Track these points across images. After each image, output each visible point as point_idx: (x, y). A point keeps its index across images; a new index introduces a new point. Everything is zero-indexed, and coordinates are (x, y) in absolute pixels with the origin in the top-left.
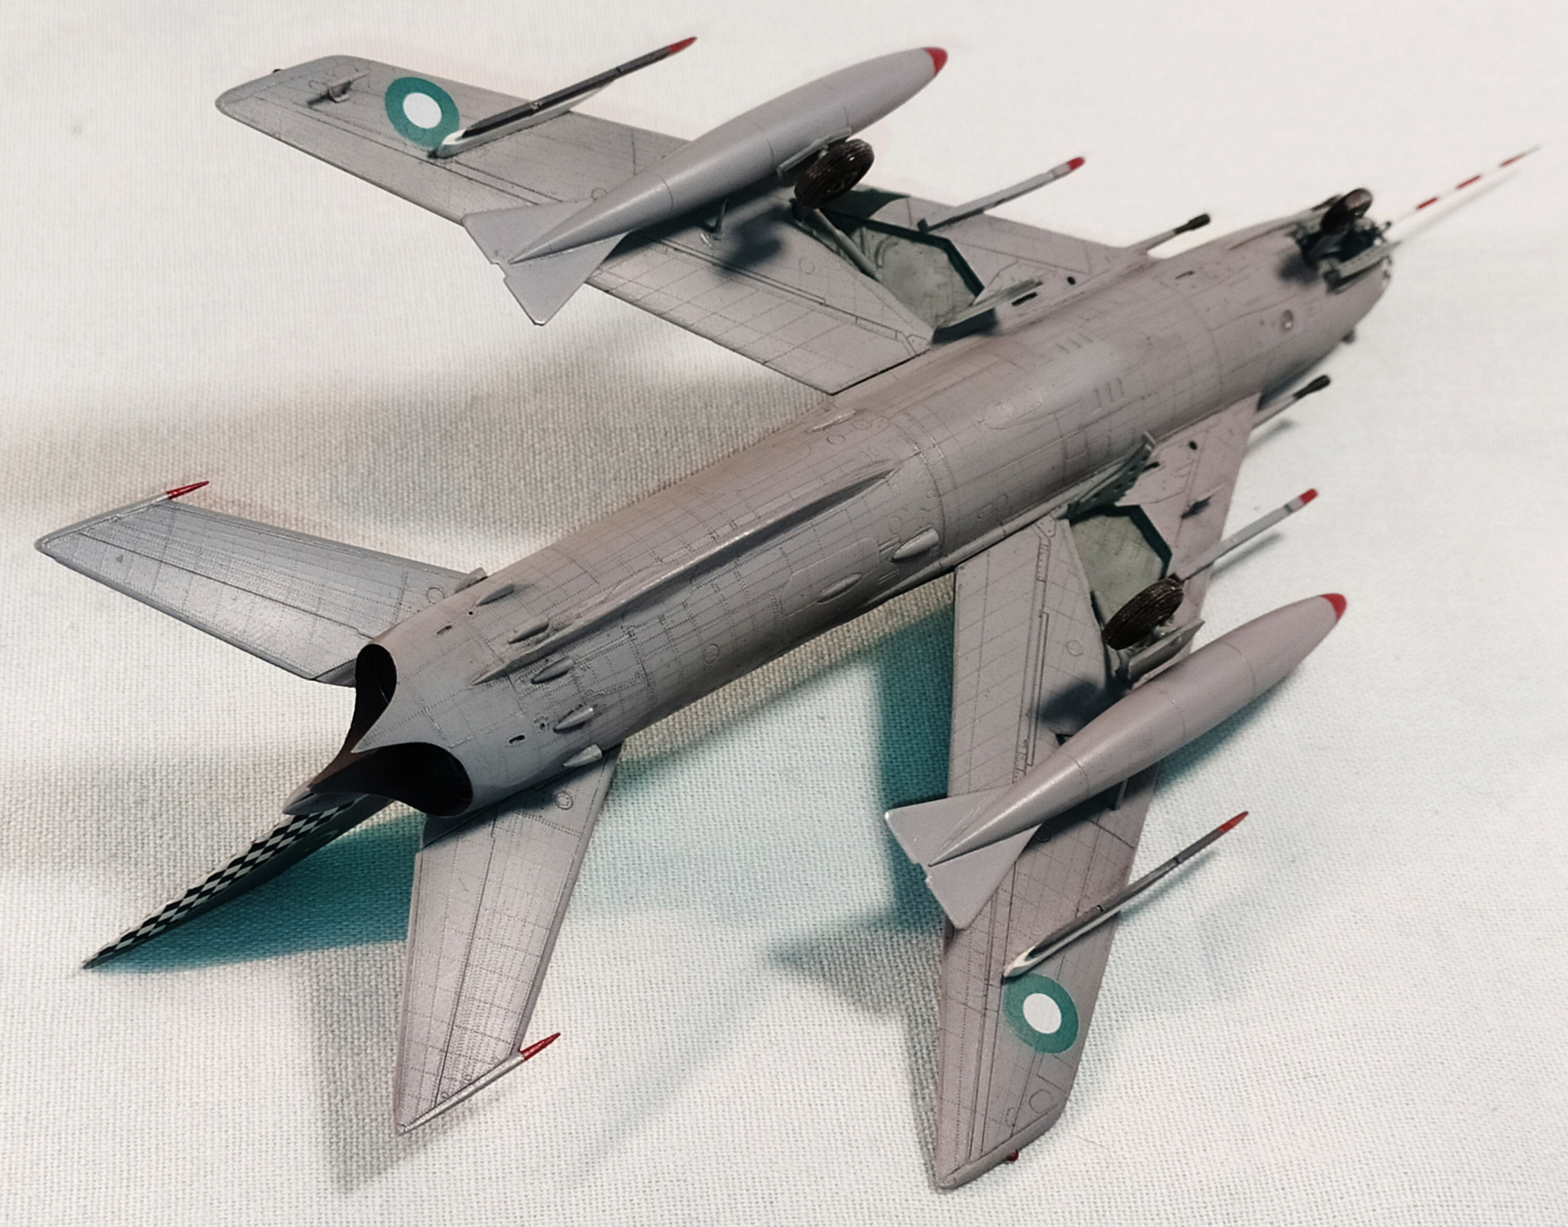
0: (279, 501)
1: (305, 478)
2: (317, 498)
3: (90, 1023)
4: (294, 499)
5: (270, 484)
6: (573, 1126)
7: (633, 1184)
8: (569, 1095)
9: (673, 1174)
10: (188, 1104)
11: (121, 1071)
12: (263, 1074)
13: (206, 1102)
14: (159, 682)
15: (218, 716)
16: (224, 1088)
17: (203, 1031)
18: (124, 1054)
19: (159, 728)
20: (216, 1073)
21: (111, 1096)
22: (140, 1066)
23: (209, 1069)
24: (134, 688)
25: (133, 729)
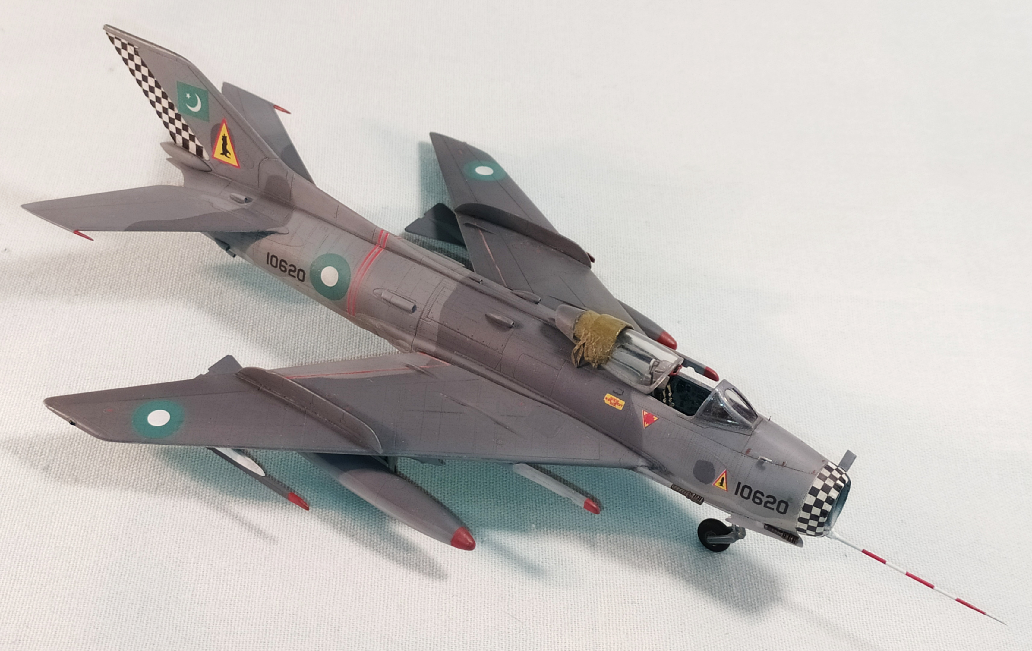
0: (171, 260)
1: (187, 250)
2: (191, 261)
3: (14, 500)
4: (179, 260)
5: (169, 251)
6: (247, 582)
7: (270, 614)
8: (248, 566)
9: (291, 611)
10: (53, 547)
11: (24, 526)
12: (95, 536)
13: (63, 547)
14: (90, 341)
15: (116, 359)
16: (73, 541)
17: (70, 510)
18: (28, 517)
19: (85, 362)
20: (72, 533)
21: (16, 538)
22: (34, 524)
23: (68, 531)
24: (76, 342)
25: (71, 361)
